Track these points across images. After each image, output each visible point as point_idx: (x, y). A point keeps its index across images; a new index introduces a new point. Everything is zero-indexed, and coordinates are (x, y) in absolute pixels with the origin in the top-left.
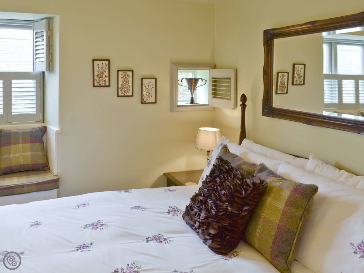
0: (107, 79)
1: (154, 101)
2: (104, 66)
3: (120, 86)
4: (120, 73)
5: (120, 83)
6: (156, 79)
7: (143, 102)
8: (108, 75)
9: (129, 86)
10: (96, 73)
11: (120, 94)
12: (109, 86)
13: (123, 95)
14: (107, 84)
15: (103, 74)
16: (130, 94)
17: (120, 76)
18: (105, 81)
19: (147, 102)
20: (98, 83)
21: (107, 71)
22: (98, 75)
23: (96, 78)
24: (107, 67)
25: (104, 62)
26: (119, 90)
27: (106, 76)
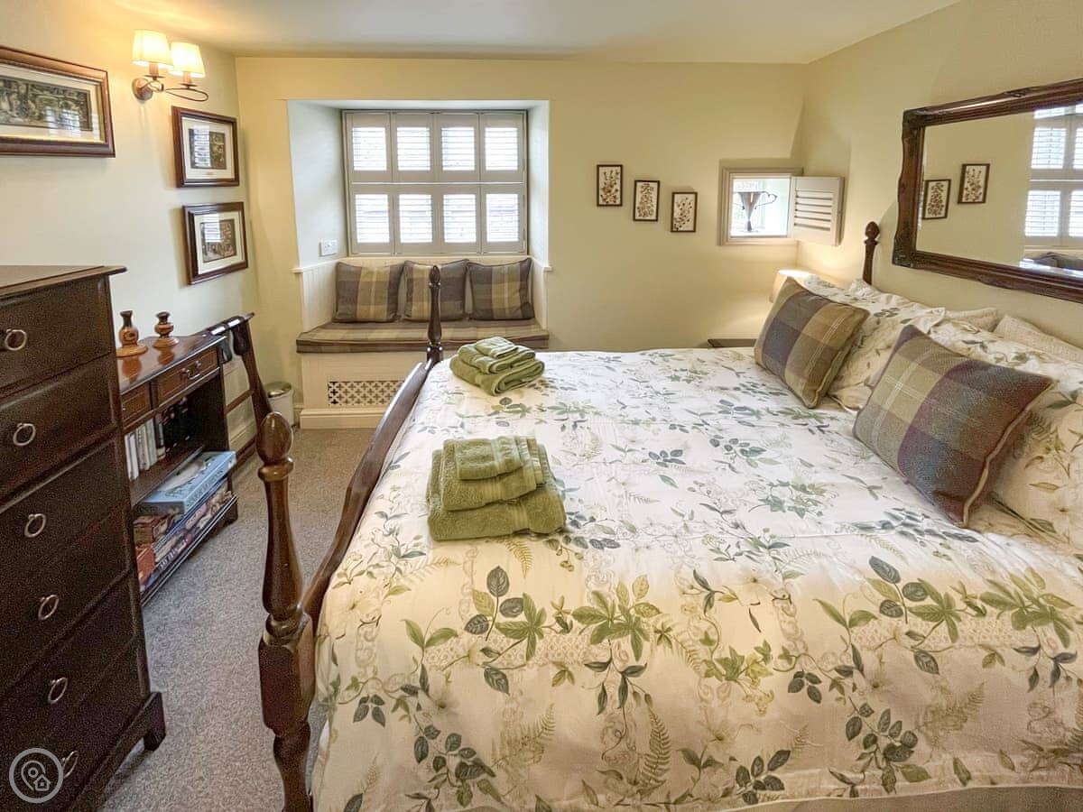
0: (618, 195)
1: (692, 229)
2: (614, 174)
3: (637, 205)
4: (639, 184)
5: (638, 200)
6: (696, 194)
7: (674, 230)
8: (619, 188)
9: (652, 206)
10: (601, 186)
11: (637, 217)
12: (621, 205)
13: (641, 218)
14: (618, 202)
15: (612, 186)
16: (654, 217)
17: (639, 189)
18: (615, 197)
19: (680, 229)
20: (604, 200)
21: (618, 182)
22: (604, 189)
23: (601, 192)
24: (619, 176)
25: (614, 169)
26: (637, 211)
27: (617, 191)
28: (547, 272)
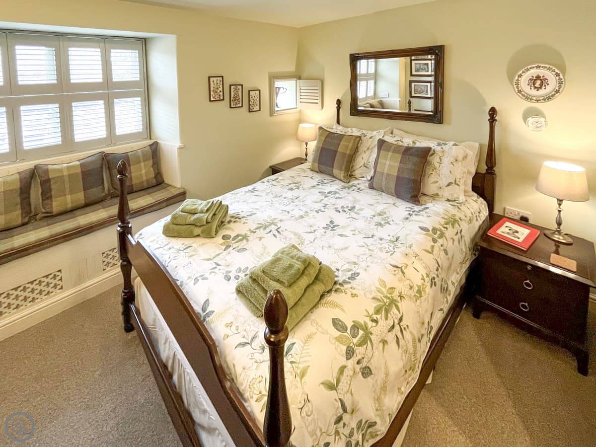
0: (221, 93)
1: (258, 109)
2: (218, 82)
3: (232, 99)
4: (232, 87)
5: (232, 96)
6: (260, 91)
7: (250, 111)
8: (222, 90)
9: (239, 99)
10: (212, 89)
11: (232, 106)
12: (223, 99)
13: (234, 106)
14: (222, 98)
15: (218, 89)
16: (240, 105)
17: (232, 90)
18: (220, 95)
19: (253, 110)
20: (214, 98)
21: (221, 86)
22: (213, 91)
23: (212, 93)
24: (221, 83)
25: (218, 78)
26: (232, 102)
27: (220, 91)
28: (180, 148)
